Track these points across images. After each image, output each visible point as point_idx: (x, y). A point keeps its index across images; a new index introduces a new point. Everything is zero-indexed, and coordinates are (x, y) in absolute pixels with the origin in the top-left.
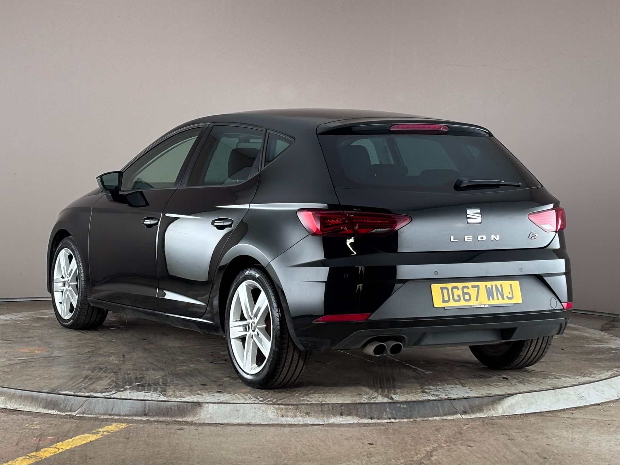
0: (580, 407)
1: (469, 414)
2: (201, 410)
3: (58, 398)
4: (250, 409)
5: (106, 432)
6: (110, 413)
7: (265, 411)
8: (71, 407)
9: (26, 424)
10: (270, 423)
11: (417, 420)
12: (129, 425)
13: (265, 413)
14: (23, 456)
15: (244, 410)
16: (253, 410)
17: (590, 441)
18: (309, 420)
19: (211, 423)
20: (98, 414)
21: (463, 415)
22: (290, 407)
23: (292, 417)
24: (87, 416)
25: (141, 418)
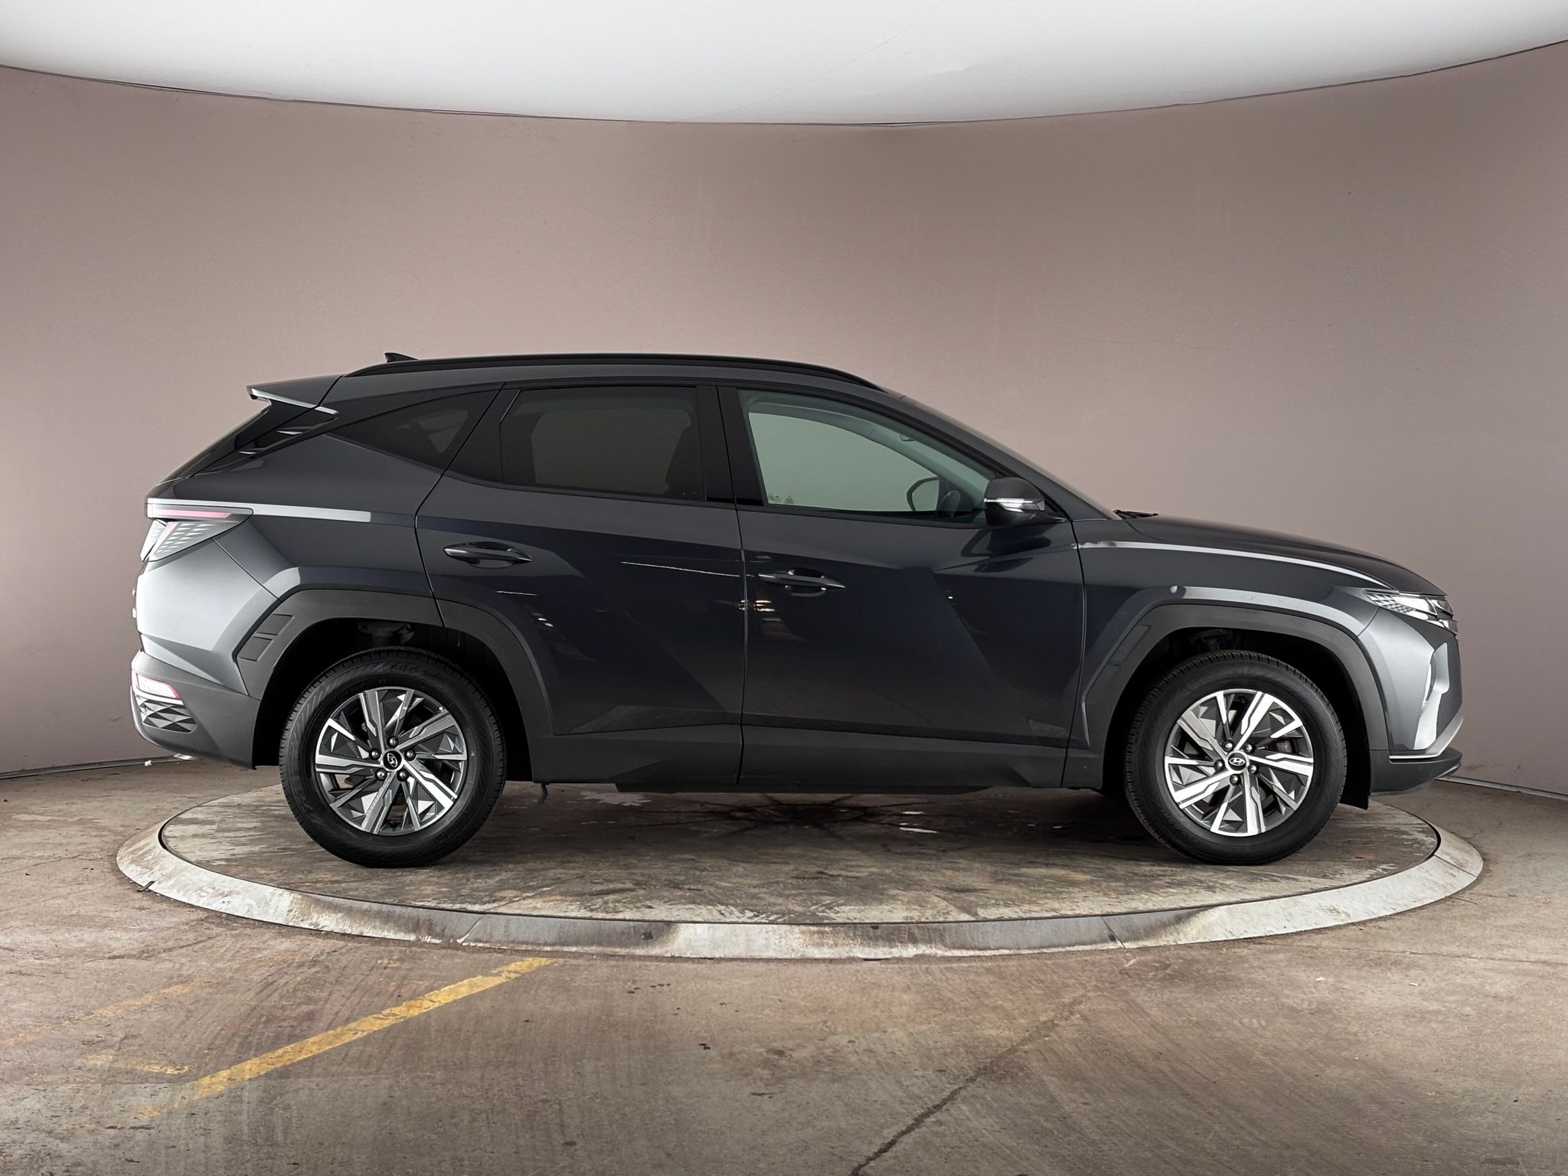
1: (1136, 939)
2: (674, 935)
3: (432, 916)
4: (759, 933)
5: (512, 972)
7: (784, 935)
8: (454, 930)
9: (378, 959)
10: (793, 956)
11: (1045, 950)
12: (555, 960)
13: (784, 941)
14: (371, 1014)
15: (747, 935)
16: (763, 935)
17: (1346, 986)
18: (859, 952)
19: (692, 956)
20: (500, 943)
21: (1125, 942)
22: (827, 929)
23: (830, 947)
24: (480, 945)
25: (574, 949)
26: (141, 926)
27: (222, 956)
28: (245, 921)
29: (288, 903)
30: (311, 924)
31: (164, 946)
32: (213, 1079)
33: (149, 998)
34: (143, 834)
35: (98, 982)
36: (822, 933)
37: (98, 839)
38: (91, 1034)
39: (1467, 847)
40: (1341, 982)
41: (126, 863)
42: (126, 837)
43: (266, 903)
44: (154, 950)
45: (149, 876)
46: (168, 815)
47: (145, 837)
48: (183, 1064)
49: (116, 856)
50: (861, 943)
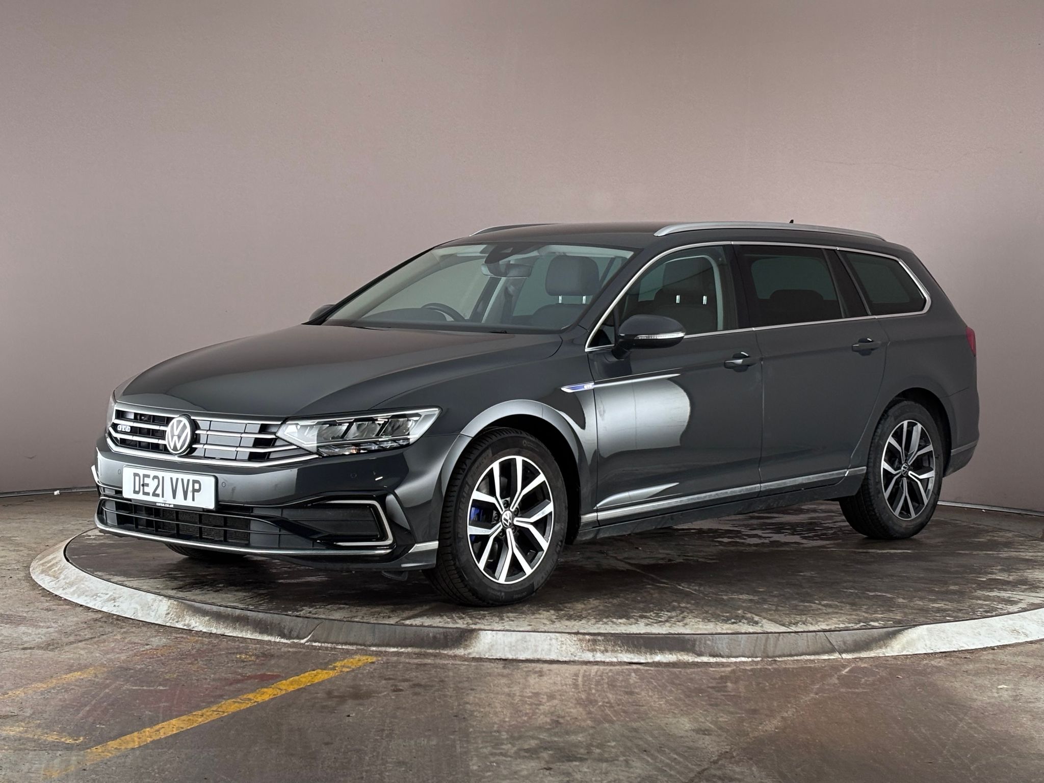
0: (1009, 645)
1: (852, 651)
2: (476, 640)
3: (281, 620)
4: (545, 640)
5: (345, 667)
6: (352, 642)
7: (564, 643)
8: (299, 633)
9: (237, 653)
10: (572, 660)
11: (778, 659)
12: (380, 658)
13: (564, 647)
14: (232, 698)
15: (535, 641)
16: (548, 642)
18: (626, 657)
19: (491, 657)
20: (336, 643)
21: (842, 653)
22: (599, 638)
23: (603, 652)
24: (320, 645)
25: (395, 650)
26: (49, 624)
27: (113, 649)
28: (131, 621)
29: (166, 608)
30: (185, 625)
31: (65, 640)
32: (104, 749)
33: (54, 681)
34: (51, 549)
35: (13, 668)
36: (595, 642)
37: (13, 553)
38: (6, 710)
40: (1019, 689)
41: (37, 573)
42: (39, 550)
43: (149, 607)
44: (58, 643)
45: (56, 584)
46: (72, 535)
47: (52, 553)
48: (80, 736)
49: (29, 567)
50: (627, 650)
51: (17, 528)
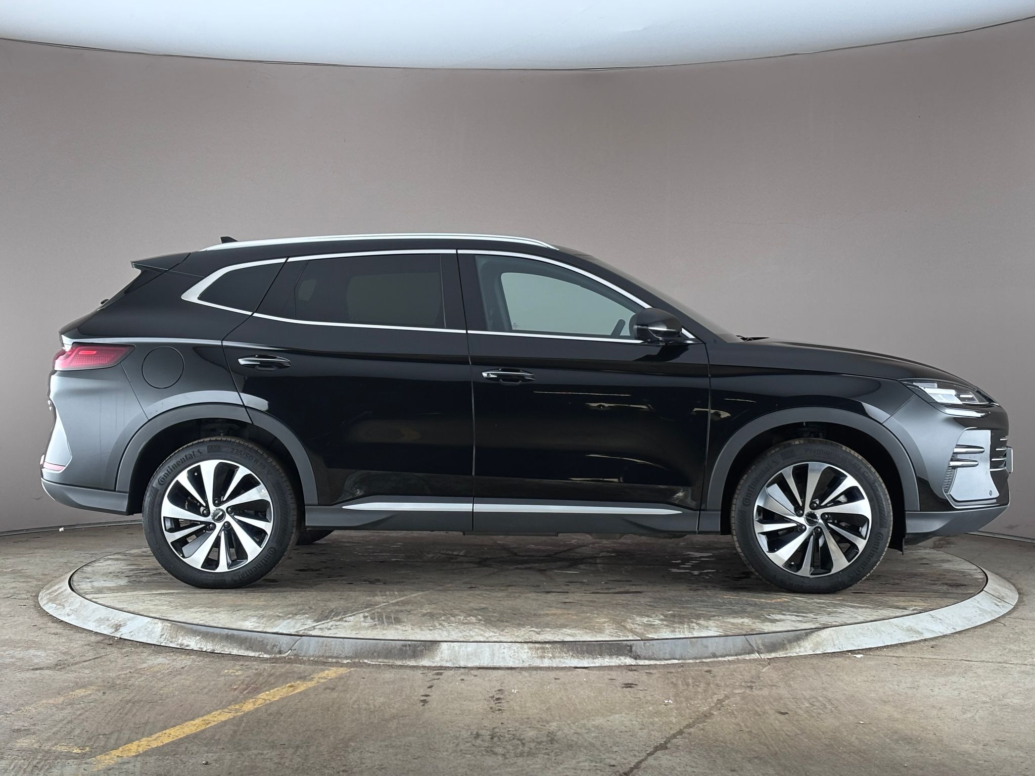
1: (770, 651)
2: (438, 651)
3: (264, 638)
4: (499, 649)
5: (322, 678)
6: (327, 654)
7: (516, 651)
8: (280, 648)
9: (225, 669)
10: (523, 665)
11: (704, 660)
12: (352, 669)
13: (516, 655)
14: (221, 709)
16: (502, 650)
18: (571, 662)
19: (452, 666)
20: (313, 656)
21: (761, 654)
22: (547, 646)
23: (550, 659)
25: (365, 661)
26: (56, 647)
27: (114, 668)
28: (130, 642)
29: (160, 629)
30: (178, 645)
31: (72, 661)
32: (107, 757)
33: (61, 699)
34: (58, 580)
35: (24, 687)
36: (543, 648)
37: (25, 584)
38: (19, 724)
39: (1007, 584)
41: (45, 602)
42: (46, 581)
43: (145, 629)
44: (65, 664)
45: (62, 611)
46: (77, 566)
47: (59, 583)
48: (85, 746)
49: (37, 596)
50: (572, 656)
51: (25, 562)
